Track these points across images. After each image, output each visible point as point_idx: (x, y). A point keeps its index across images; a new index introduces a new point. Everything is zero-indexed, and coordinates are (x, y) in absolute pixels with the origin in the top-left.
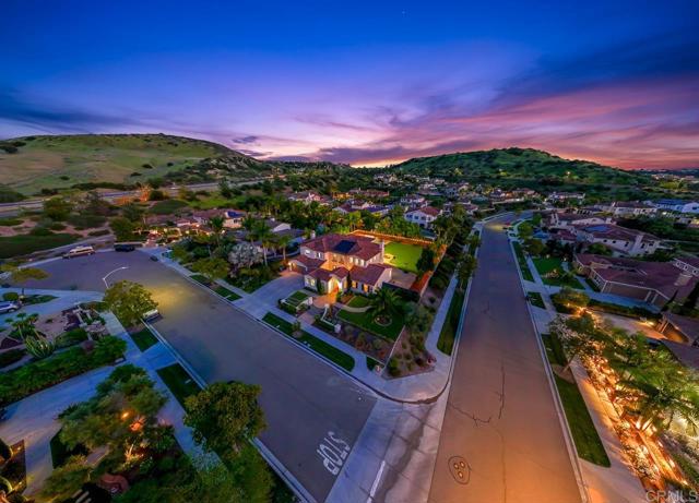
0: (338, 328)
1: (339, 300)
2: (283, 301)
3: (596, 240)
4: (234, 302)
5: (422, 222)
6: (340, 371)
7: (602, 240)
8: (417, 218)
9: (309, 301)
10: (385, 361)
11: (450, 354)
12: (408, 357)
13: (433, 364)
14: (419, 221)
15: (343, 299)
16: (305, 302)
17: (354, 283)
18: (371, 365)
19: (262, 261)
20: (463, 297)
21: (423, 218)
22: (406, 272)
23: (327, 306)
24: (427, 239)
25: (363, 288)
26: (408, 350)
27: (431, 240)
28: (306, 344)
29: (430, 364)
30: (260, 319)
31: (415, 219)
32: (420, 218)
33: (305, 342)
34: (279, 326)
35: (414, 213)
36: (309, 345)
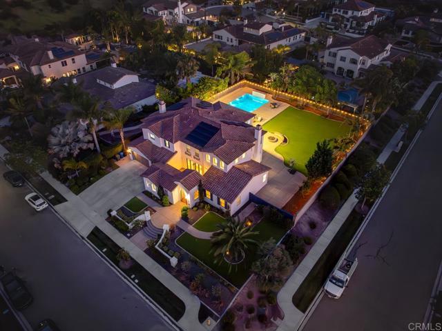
0: (174, 261)
1: (185, 218)
2: (114, 213)
4: (58, 207)
5: (351, 67)
6: (166, 318)
8: (343, 59)
9: (146, 216)
11: (304, 312)
12: (250, 311)
13: (278, 322)
14: (347, 66)
15: (190, 215)
16: (141, 218)
17: (208, 193)
19: (91, 146)
20: (362, 219)
21: (354, 62)
22: (293, 171)
23: (166, 227)
24: (345, 108)
25: (219, 203)
26: (253, 301)
27: (351, 111)
28: (133, 280)
29: (275, 322)
30: (85, 236)
31: (341, 60)
32: (348, 60)
33: (133, 276)
34: (105, 250)
35: (340, 51)
36: (137, 281)
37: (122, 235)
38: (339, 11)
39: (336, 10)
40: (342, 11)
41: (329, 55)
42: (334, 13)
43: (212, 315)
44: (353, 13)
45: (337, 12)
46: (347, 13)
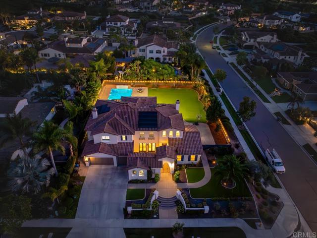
0: (206, 209)
1: (178, 181)
2: (130, 209)
3: (281, 58)
5: (158, 55)
7: (284, 57)
8: (151, 52)
10: (257, 216)
11: (281, 188)
12: (265, 204)
14: (155, 55)
15: (181, 178)
17: (179, 158)
18: (253, 225)
21: (158, 52)
22: (196, 123)
25: (189, 159)
29: (279, 201)
31: (150, 53)
32: (155, 52)
35: (148, 47)
37: (150, 220)
38: (111, 23)
39: (108, 23)
40: (113, 23)
41: (140, 51)
42: (107, 25)
43: (254, 221)
44: (121, 24)
45: (110, 24)
46: (117, 24)
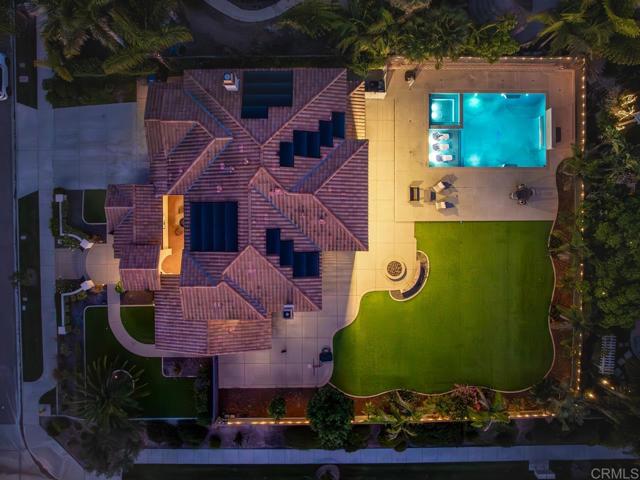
28: (23, 303)
30: (19, 196)
33: (25, 299)
34: (23, 238)
36: (24, 308)
43: (53, 406)
